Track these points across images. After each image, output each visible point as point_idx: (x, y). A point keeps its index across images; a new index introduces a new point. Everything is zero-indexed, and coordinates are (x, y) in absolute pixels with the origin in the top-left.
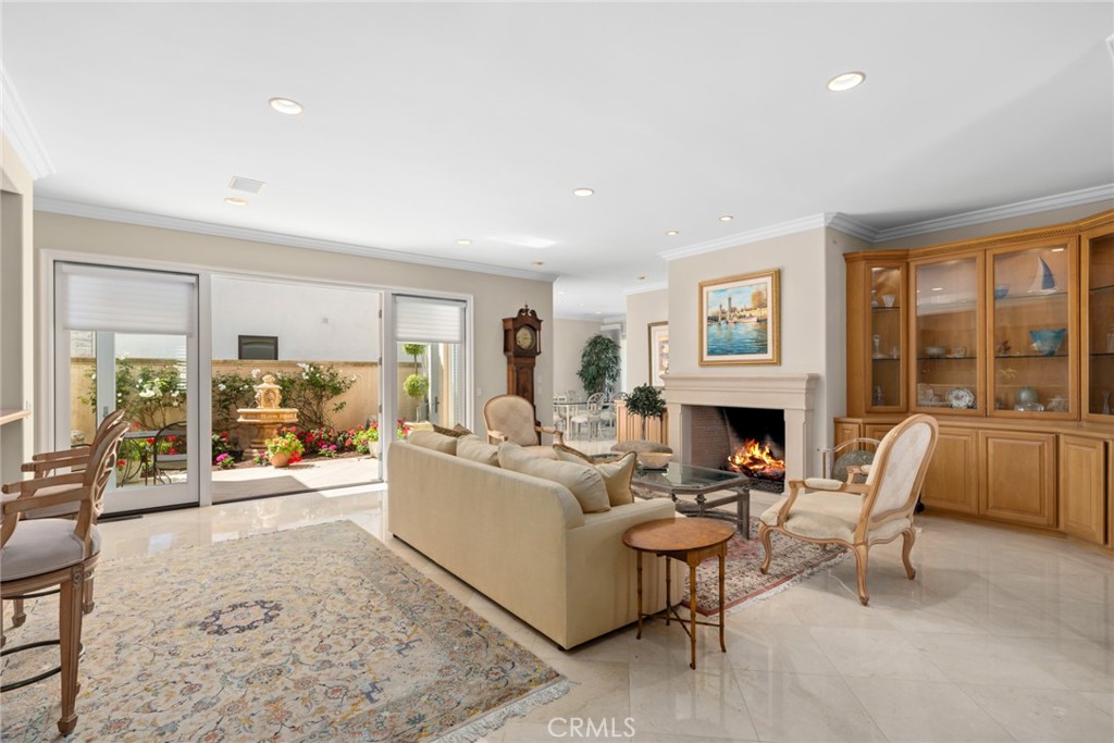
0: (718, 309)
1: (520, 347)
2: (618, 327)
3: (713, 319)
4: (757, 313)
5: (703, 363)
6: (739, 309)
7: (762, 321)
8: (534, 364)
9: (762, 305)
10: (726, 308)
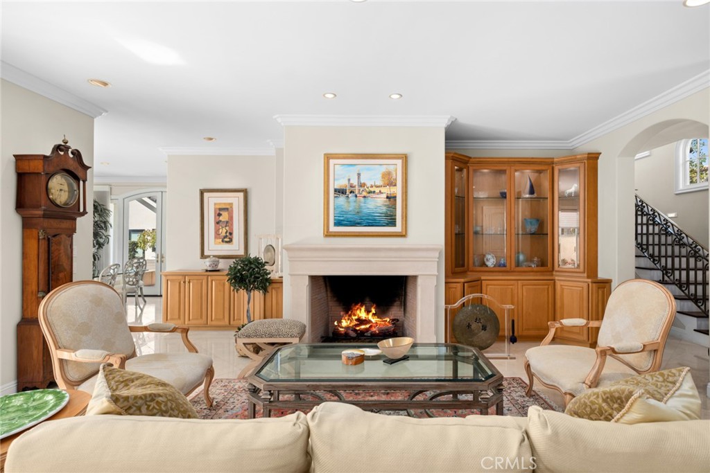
0: (346, 182)
1: (53, 202)
2: (107, 189)
3: (340, 192)
4: (387, 190)
5: (328, 234)
6: (369, 185)
7: (391, 198)
8: (74, 230)
9: (392, 184)
10: (354, 182)
